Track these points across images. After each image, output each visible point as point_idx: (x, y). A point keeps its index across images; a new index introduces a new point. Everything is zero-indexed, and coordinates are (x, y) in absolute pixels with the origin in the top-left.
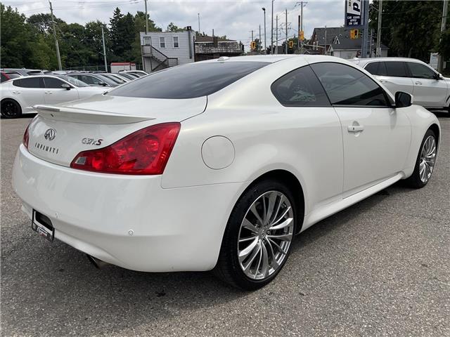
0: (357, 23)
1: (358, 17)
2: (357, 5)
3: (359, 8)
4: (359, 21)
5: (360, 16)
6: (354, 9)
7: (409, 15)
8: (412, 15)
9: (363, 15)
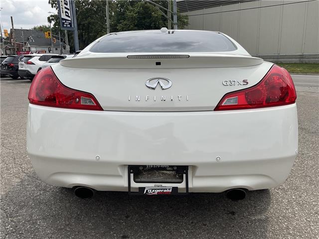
0: (69, 26)
1: (70, 22)
2: (68, 13)
3: (70, 15)
4: (70, 24)
5: (71, 21)
6: (66, 15)
7: (84, 25)
8: (86, 25)
9: (72, 20)
